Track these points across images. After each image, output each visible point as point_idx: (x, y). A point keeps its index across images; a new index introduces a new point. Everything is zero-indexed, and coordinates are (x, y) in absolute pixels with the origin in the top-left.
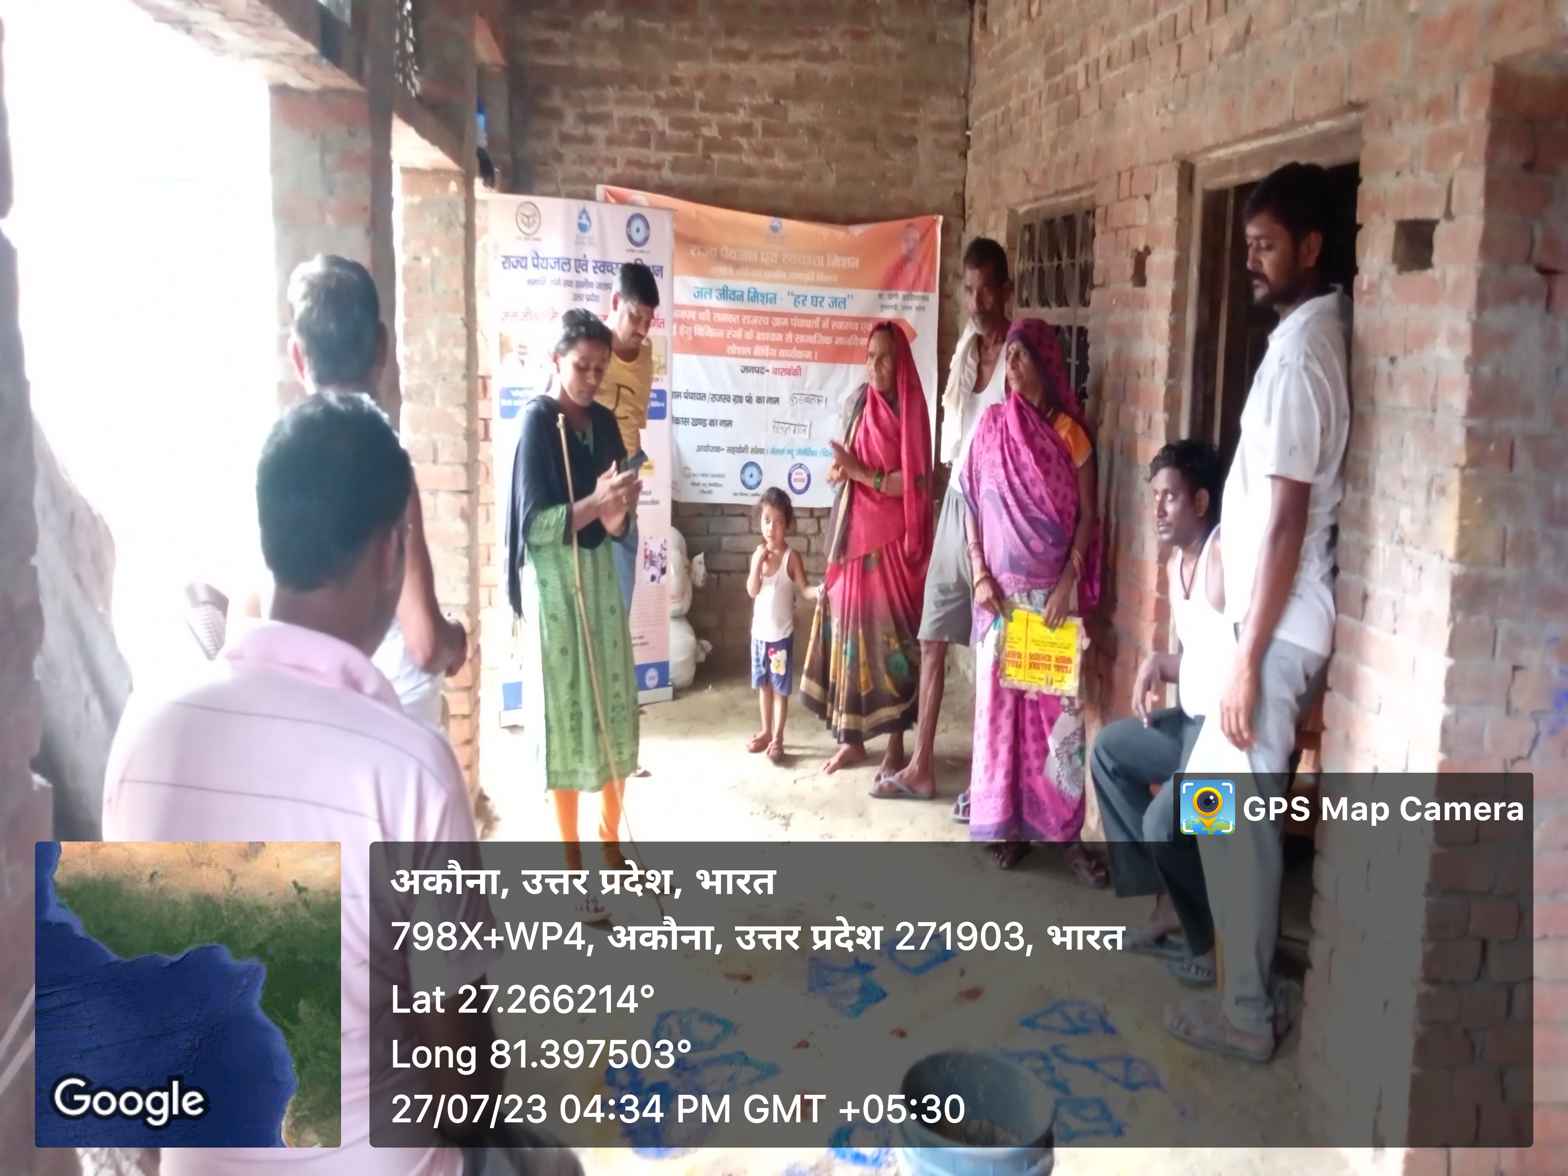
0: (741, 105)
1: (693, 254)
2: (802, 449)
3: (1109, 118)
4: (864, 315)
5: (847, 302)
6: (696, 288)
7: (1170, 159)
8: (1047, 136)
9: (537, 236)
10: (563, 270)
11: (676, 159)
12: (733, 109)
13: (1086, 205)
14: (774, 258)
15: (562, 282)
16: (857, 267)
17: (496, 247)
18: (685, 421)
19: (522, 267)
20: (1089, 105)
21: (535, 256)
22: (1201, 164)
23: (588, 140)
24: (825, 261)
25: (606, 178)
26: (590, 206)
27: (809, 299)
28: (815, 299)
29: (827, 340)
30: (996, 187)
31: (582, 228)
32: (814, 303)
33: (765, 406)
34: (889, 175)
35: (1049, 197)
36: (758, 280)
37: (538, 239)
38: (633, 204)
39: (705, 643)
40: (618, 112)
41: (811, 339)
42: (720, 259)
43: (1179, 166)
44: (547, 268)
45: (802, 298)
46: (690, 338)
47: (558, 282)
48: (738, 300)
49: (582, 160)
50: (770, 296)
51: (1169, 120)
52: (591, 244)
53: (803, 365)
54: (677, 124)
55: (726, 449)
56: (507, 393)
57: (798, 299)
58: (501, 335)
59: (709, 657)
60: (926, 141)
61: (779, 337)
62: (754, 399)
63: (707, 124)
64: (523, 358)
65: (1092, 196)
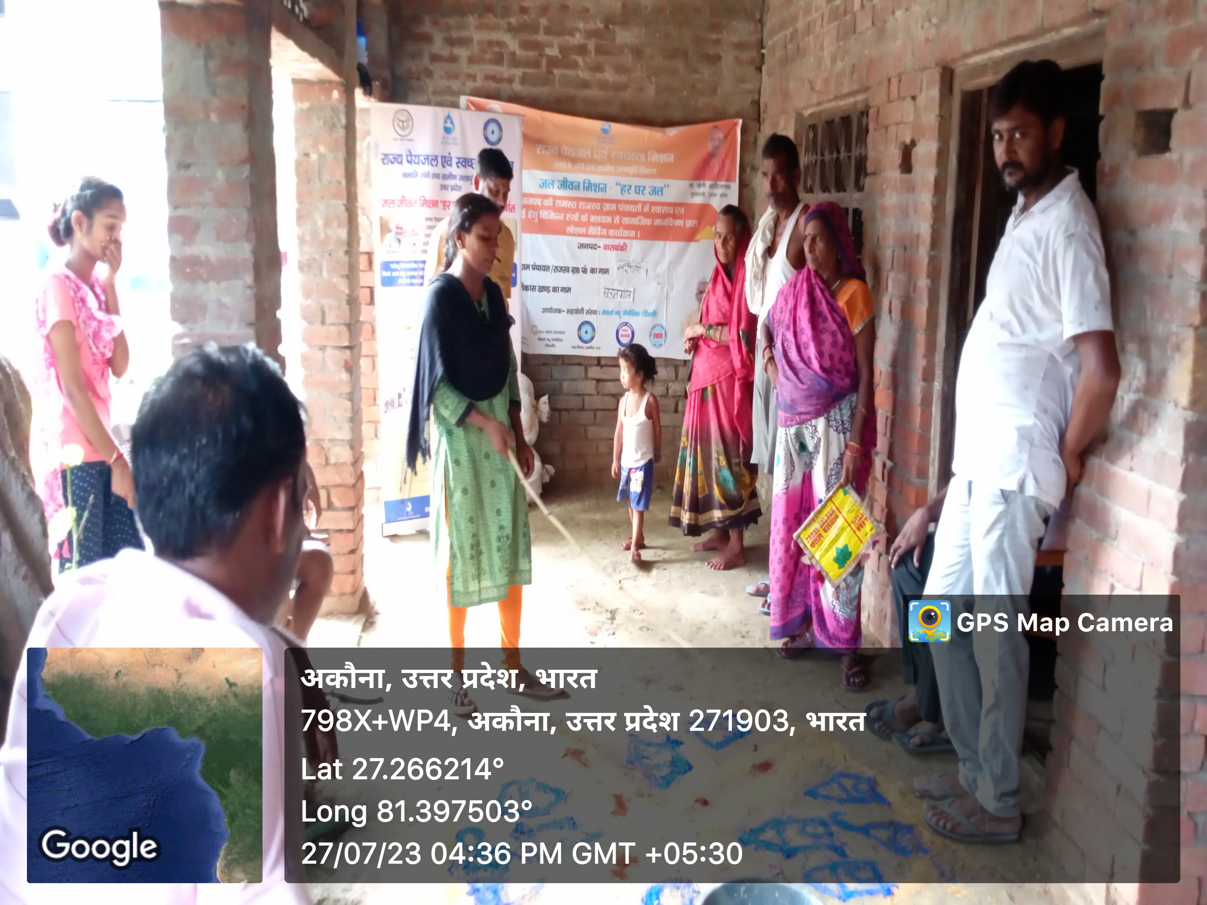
0: (577, 29)
1: (538, 152)
2: (628, 310)
3: (881, 33)
4: (677, 201)
5: (664, 190)
6: (541, 179)
7: (934, 65)
8: (828, 50)
9: (410, 137)
10: (432, 165)
11: (525, 74)
12: (571, 33)
13: (861, 107)
14: (604, 155)
15: (431, 175)
16: (672, 162)
17: (377, 146)
18: (533, 288)
19: (398, 163)
20: (864, 23)
21: (409, 154)
22: (959, 69)
23: (453, 59)
24: (646, 156)
25: (468, 91)
26: (454, 113)
27: (633, 188)
28: (638, 188)
29: (648, 222)
30: (786, 95)
31: (447, 130)
32: (637, 191)
33: (598, 275)
34: (699, 86)
35: (829, 101)
36: (591, 173)
37: (411, 140)
38: (490, 111)
39: (549, 467)
40: (477, 36)
41: (635, 221)
42: (561, 156)
43: (941, 71)
44: (418, 163)
45: (627, 188)
46: (537, 221)
47: (427, 175)
48: (576, 189)
49: (449, 76)
50: (601, 186)
51: (933, 32)
52: (455, 144)
53: (627, 241)
54: (527, 45)
55: (566, 311)
56: (386, 266)
57: (624, 189)
58: (381, 218)
59: (552, 478)
60: (728, 58)
61: (609, 219)
62: (589, 270)
63: (550, 45)
64: (400, 237)
65: (866, 100)
